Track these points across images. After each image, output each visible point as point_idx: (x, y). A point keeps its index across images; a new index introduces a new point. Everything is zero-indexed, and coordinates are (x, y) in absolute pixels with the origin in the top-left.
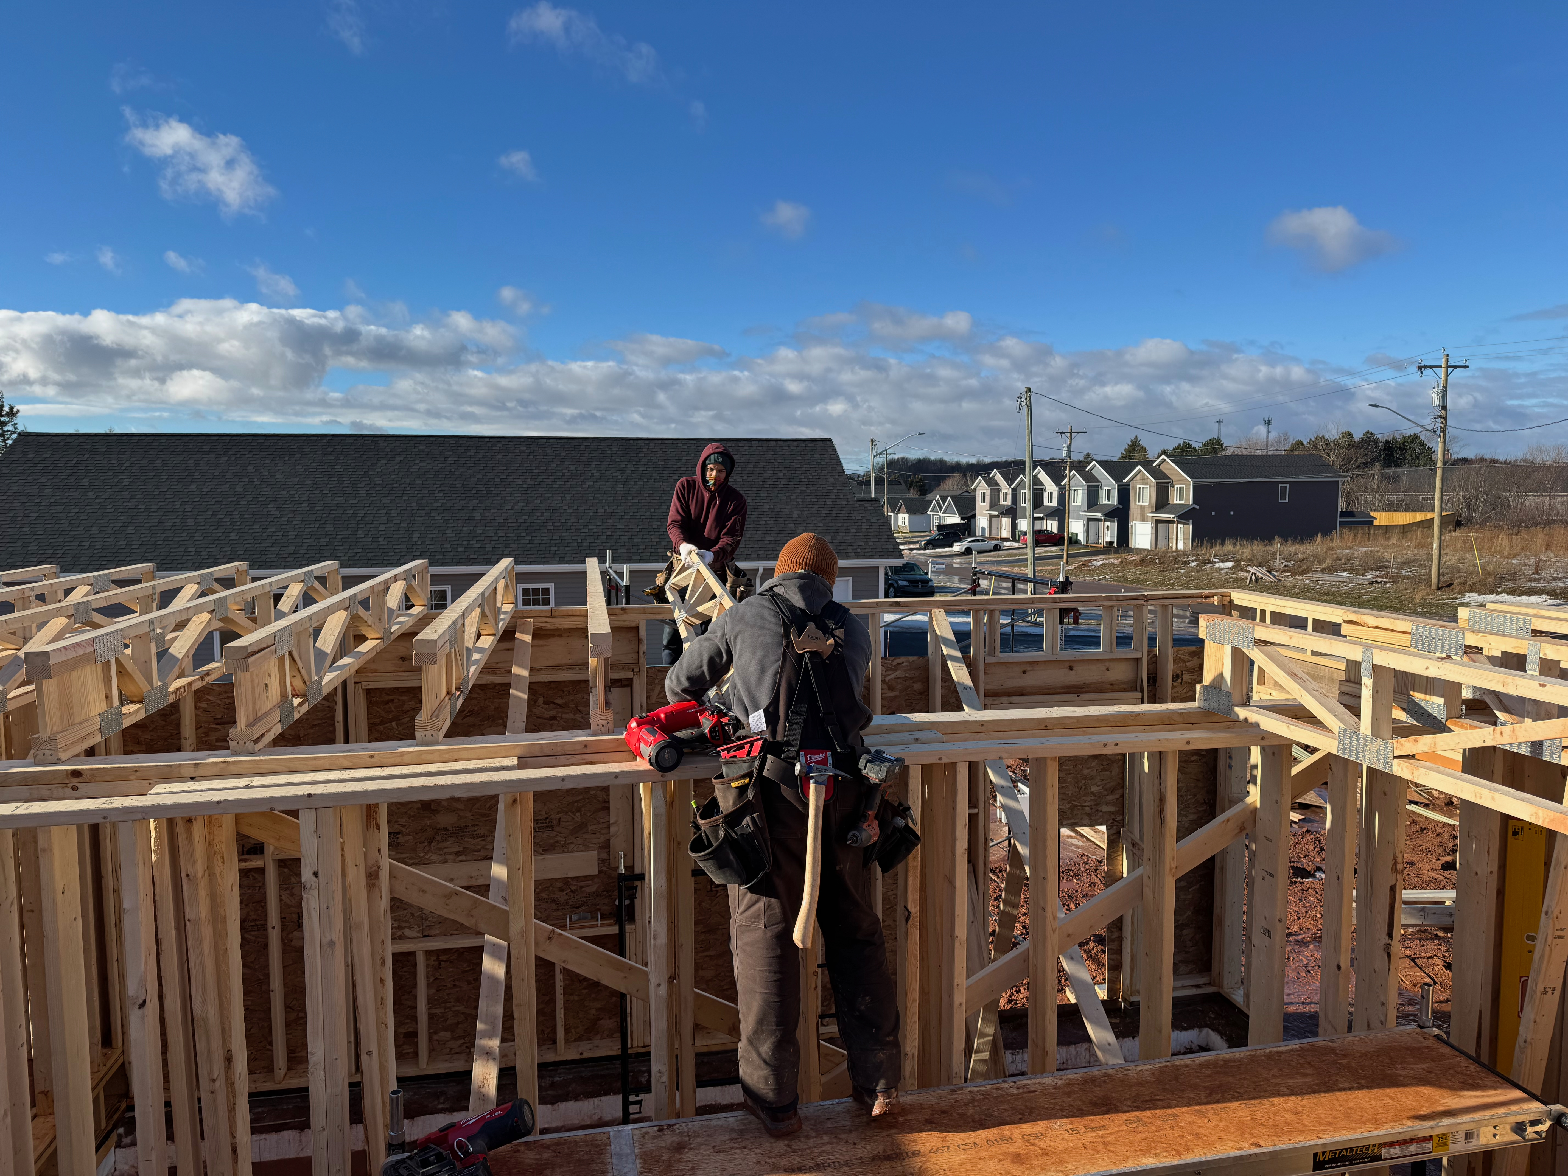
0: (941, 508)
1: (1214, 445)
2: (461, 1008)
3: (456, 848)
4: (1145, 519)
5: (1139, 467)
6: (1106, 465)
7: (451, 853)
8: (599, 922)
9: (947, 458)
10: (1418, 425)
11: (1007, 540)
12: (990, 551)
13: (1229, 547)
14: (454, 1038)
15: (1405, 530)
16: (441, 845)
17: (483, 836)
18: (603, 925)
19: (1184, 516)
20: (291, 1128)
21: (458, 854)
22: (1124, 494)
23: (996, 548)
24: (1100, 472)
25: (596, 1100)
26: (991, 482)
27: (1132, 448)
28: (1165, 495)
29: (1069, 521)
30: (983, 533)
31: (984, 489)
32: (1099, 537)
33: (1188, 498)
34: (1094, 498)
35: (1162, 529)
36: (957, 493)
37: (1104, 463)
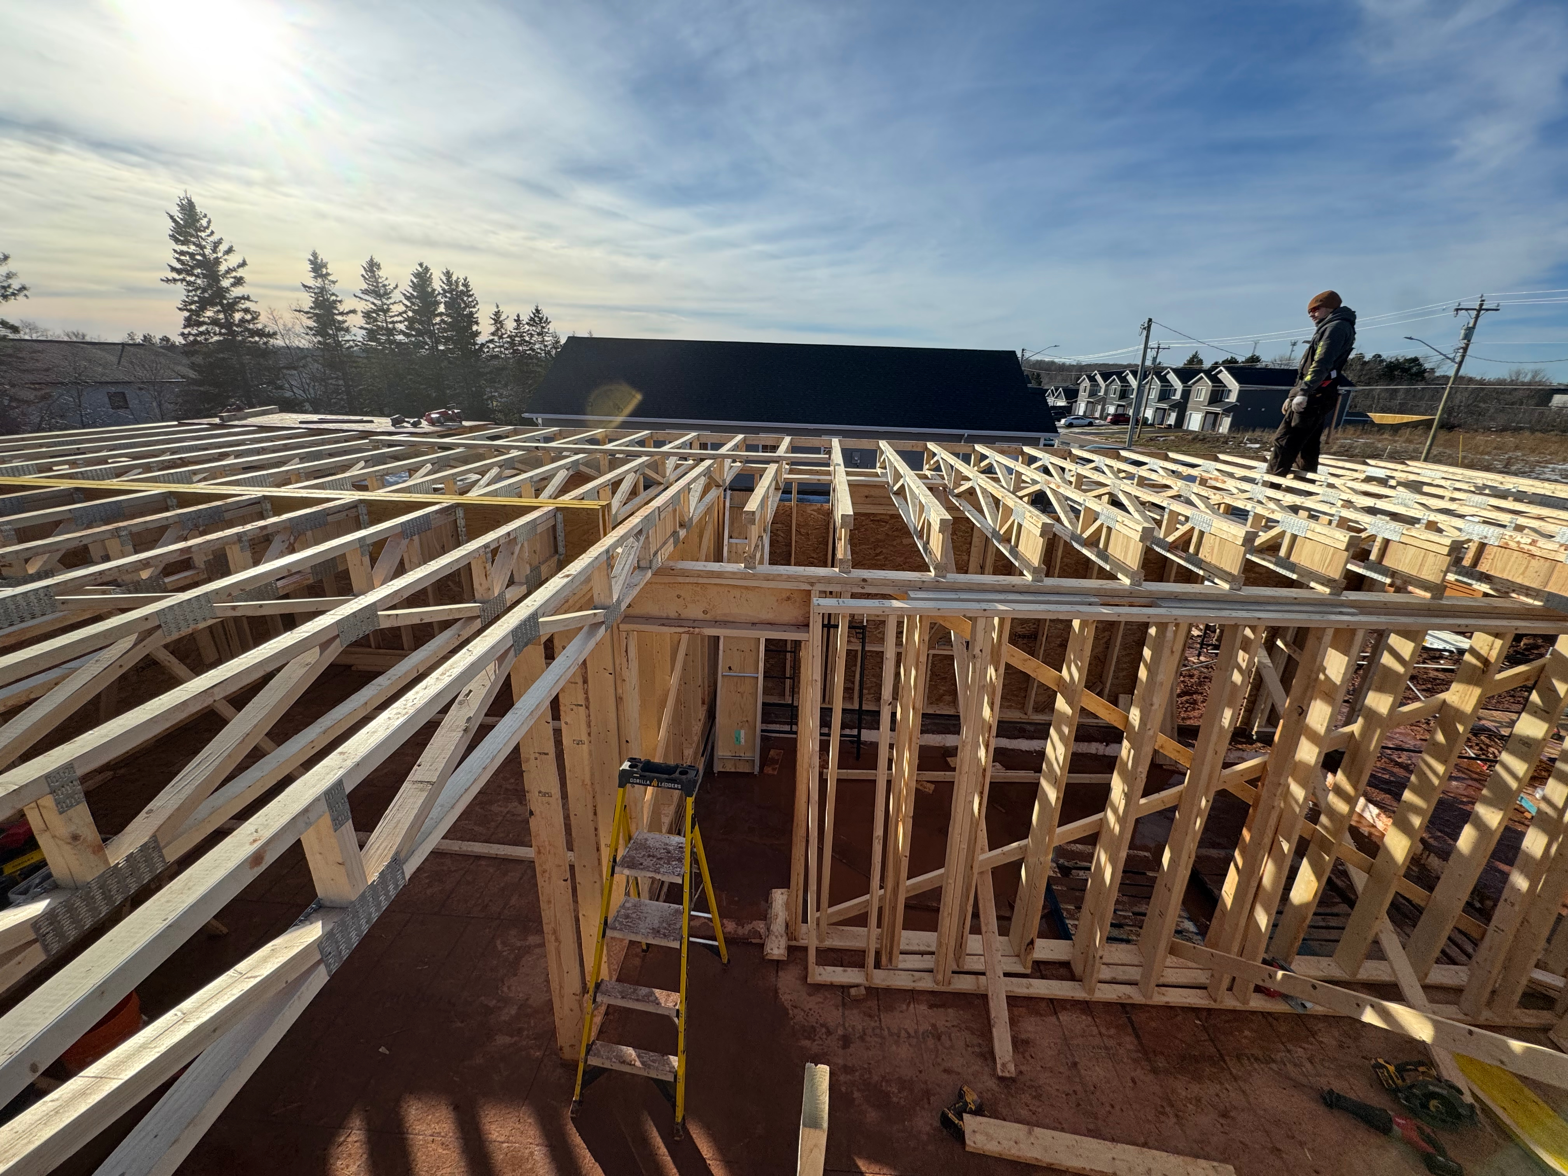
0: (1053, 395)
1: (1254, 359)
2: (874, 680)
4: (1198, 410)
5: (1202, 374)
6: (1177, 372)
9: (1057, 360)
10: (1441, 354)
11: (1097, 418)
12: (1086, 426)
13: (1258, 433)
15: (1395, 428)
19: (1229, 410)
22: (1186, 394)
23: (1090, 424)
24: (1172, 377)
26: (1092, 379)
27: (1195, 360)
28: (1218, 395)
29: (1143, 409)
30: (1081, 413)
31: (1087, 383)
32: (1162, 421)
33: (1233, 398)
34: (1165, 394)
35: (1211, 418)
36: (1065, 385)
37: (1176, 371)
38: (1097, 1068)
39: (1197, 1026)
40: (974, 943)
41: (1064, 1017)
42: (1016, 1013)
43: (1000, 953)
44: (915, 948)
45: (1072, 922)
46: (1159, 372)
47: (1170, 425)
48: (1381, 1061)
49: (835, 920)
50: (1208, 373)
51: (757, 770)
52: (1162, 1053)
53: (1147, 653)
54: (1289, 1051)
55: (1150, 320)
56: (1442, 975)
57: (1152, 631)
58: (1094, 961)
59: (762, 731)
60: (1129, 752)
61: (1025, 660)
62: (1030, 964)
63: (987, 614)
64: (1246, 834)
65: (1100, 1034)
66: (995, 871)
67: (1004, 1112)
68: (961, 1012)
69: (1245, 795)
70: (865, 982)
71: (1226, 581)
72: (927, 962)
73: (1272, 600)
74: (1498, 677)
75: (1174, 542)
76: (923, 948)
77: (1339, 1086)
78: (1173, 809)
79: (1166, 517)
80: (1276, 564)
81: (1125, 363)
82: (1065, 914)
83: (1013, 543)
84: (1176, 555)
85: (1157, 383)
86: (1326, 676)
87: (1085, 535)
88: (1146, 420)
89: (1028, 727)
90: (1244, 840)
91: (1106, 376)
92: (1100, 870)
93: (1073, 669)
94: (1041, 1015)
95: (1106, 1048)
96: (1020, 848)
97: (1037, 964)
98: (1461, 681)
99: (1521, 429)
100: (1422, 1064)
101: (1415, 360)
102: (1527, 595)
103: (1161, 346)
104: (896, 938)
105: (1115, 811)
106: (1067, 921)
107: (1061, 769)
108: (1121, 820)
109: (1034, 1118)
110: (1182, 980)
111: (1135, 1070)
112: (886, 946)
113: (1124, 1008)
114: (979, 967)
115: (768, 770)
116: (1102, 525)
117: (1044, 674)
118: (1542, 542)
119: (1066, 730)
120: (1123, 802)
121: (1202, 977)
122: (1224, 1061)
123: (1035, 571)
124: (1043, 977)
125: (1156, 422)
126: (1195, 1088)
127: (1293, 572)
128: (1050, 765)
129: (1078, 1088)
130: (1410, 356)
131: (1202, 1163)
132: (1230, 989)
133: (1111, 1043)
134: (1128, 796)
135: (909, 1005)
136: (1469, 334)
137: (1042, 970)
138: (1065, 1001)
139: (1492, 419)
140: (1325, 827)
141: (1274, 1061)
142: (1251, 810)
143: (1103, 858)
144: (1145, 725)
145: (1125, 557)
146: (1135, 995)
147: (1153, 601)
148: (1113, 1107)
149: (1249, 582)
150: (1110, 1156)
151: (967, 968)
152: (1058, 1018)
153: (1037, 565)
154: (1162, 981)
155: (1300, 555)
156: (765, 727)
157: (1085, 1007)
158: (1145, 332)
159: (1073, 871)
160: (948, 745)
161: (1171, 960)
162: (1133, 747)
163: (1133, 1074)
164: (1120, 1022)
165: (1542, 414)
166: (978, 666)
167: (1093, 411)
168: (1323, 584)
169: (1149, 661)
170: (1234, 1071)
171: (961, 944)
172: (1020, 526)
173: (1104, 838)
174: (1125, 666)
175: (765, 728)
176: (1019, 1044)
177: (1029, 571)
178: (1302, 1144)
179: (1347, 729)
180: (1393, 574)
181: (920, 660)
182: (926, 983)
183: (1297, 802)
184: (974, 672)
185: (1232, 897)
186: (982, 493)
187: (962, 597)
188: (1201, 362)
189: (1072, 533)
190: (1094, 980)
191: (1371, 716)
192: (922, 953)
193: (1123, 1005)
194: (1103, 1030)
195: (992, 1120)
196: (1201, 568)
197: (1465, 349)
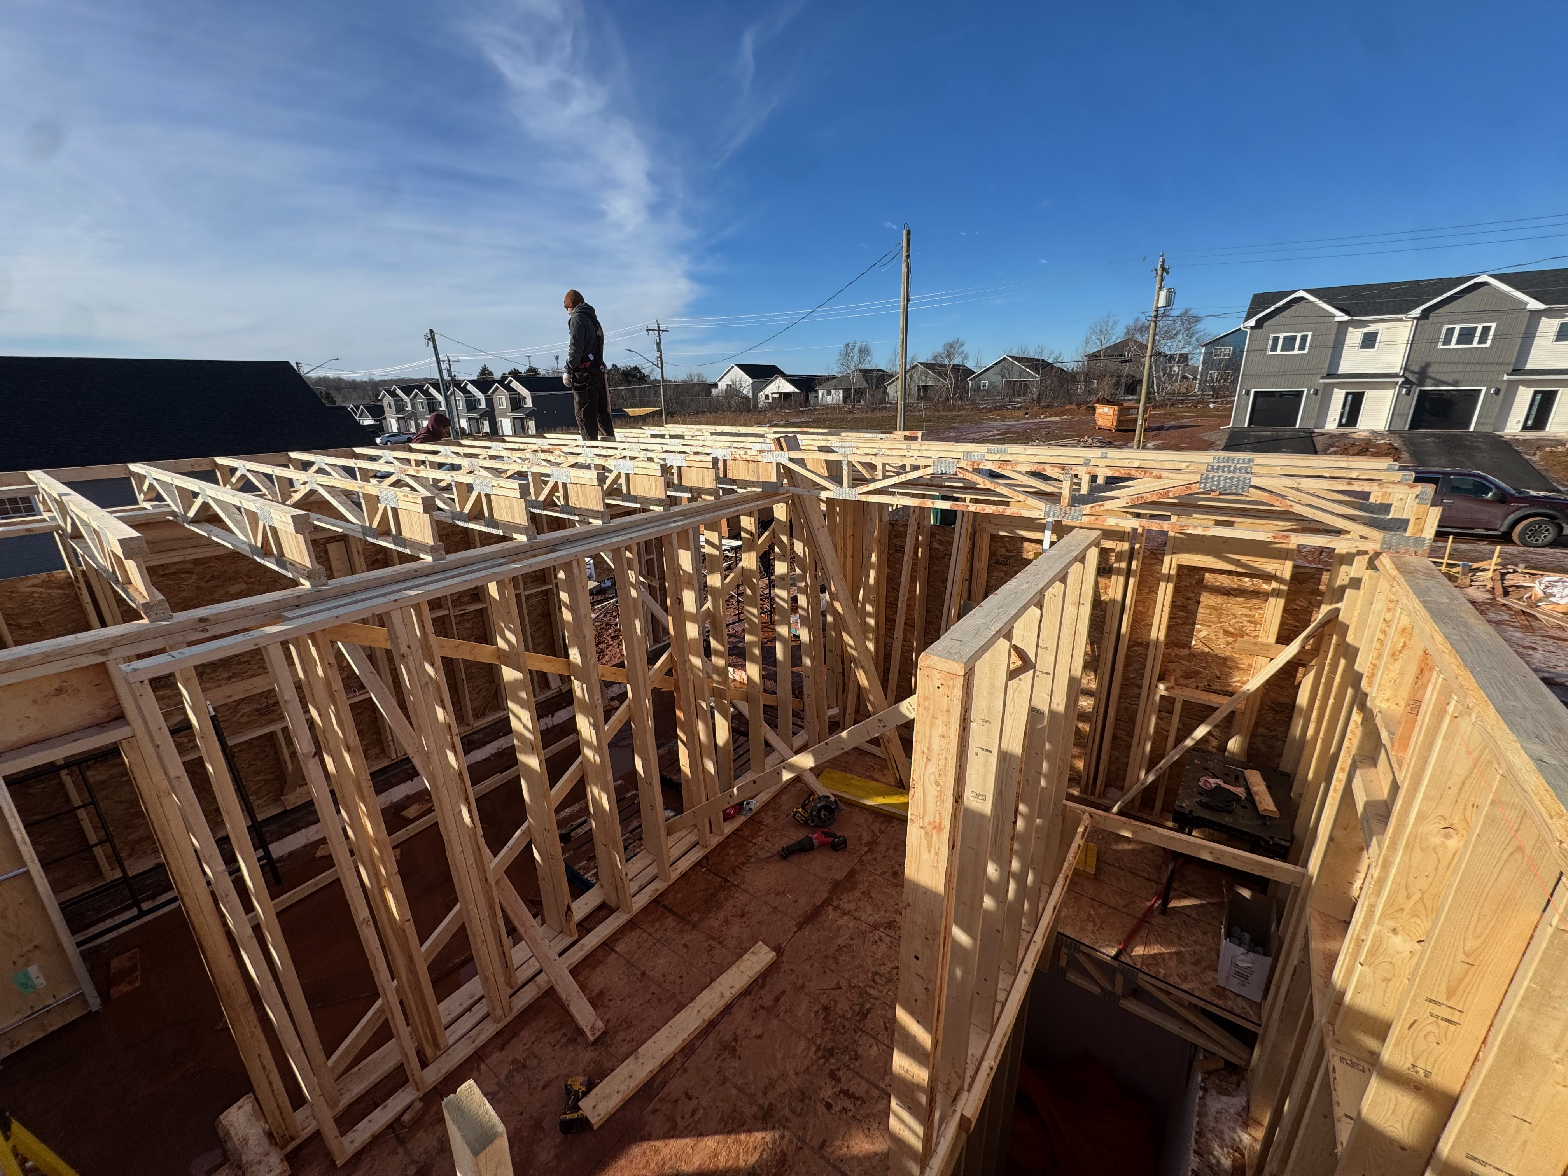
1: (532, 370)
2: (260, 778)
3: (226, 675)
4: (505, 417)
5: (497, 383)
6: (476, 382)
7: (223, 679)
8: (358, 693)
14: (258, 799)
16: (212, 676)
17: (248, 661)
18: (360, 695)
19: (530, 414)
20: (147, 900)
21: (229, 678)
22: (490, 402)
24: (471, 388)
25: (386, 793)
26: (393, 394)
27: (485, 371)
28: (516, 402)
29: (456, 420)
30: (395, 430)
31: (388, 400)
32: (479, 429)
33: (529, 404)
34: (472, 404)
35: (518, 422)
36: (366, 403)
37: (472, 382)
38: (659, 961)
39: (704, 873)
40: (519, 954)
41: (620, 947)
42: (582, 979)
43: (547, 941)
44: (460, 1010)
45: (590, 874)
46: (457, 384)
47: (487, 433)
48: (795, 810)
49: (341, 1069)
50: (501, 382)
51: (95, 1003)
52: (693, 910)
53: (564, 596)
54: (755, 844)
55: (431, 331)
56: (798, 742)
57: (561, 575)
58: (623, 883)
59: (79, 945)
60: (582, 688)
61: (458, 646)
62: (574, 929)
63: (400, 604)
64: (680, 714)
65: (650, 935)
66: (509, 872)
67: (609, 1065)
68: (534, 1024)
69: (666, 686)
70: (417, 1093)
71: (598, 518)
72: (480, 1010)
73: (633, 524)
74: (760, 542)
75: (545, 500)
76: (466, 1005)
77: (785, 842)
78: (628, 723)
79: (530, 479)
80: (623, 500)
81: (422, 378)
82: (581, 872)
83: (394, 532)
84: (552, 511)
85: (460, 395)
86: (683, 571)
87: (467, 510)
88: (463, 430)
89: (476, 737)
90: (680, 719)
91: (407, 390)
92: (597, 803)
93: (508, 634)
94: (601, 962)
95: (658, 941)
96: (524, 833)
97: (580, 925)
98: (745, 552)
99: (704, 412)
100: (810, 796)
101: (636, 368)
102: (754, 487)
103: (451, 359)
104: (433, 1017)
105: (590, 745)
106: (586, 877)
107: (533, 733)
108: (597, 750)
109: (634, 1043)
110: (683, 849)
111: (683, 938)
112: (425, 1034)
113: (657, 902)
114: (534, 966)
115: (119, 990)
116: (479, 494)
117: (482, 653)
118: (749, 452)
119: (523, 695)
120: (593, 732)
121: (692, 838)
122: (728, 881)
123: (432, 550)
124: (589, 931)
125: (473, 431)
126: (721, 915)
127: (637, 503)
128: (521, 737)
129: (653, 988)
130: (633, 365)
131: (746, 956)
132: (711, 832)
133: (658, 936)
134: (595, 726)
135: (479, 1067)
136: (659, 345)
137: (585, 926)
138: (615, 934)
139: (690, 407)
140: (718, 682)
141: (751, 857)
142: (675, 694)
143: (596, 791)
144: (586, 657)
145: (513, 517)
146: (659, 886)
147: (553, 547)
148: (681, 977)
149: (613, 517)
150: (696, 1011)
151: (520, 982)
152: (616, 952)
153: (432, 543)
154: (672, 860)
155: (636, 489)
156: (80, 937)
157: (631, 925)
158: (431, 343)
159: (573, 834)
160: (395, 800)
161: (672, 840)
162: (583, 682)
163: (683, 942)
164: (659, 913)
165: (710, 401)
166: (411, 664)
167: (408, 427)
168: (657, 505)
169: (568, 603)
170: (735, 883)
171: (506, 964)
172: (395, 511)
173: (591, 775)
174: (540, 640)
175: (80, 939)
176: (597, 1001)
177: (426, 553)
178: (783, 893)
179: (704, 608)
180: (690, 490)
181: (335, 688)
182: (489, 1029)
183: (699, 669)
184: (409, 673)
185: (688, 766)
186: (329, 493)
187: (359, 598)
188: (491, 373)
189: (452, 513)
190: (628, 897)
191: (714, 591)
192: (469, 1009)
193: (655, 900)
194: (651, 930)
195: (605, 1081)
196: (576, 515)
197: (661, 357)
